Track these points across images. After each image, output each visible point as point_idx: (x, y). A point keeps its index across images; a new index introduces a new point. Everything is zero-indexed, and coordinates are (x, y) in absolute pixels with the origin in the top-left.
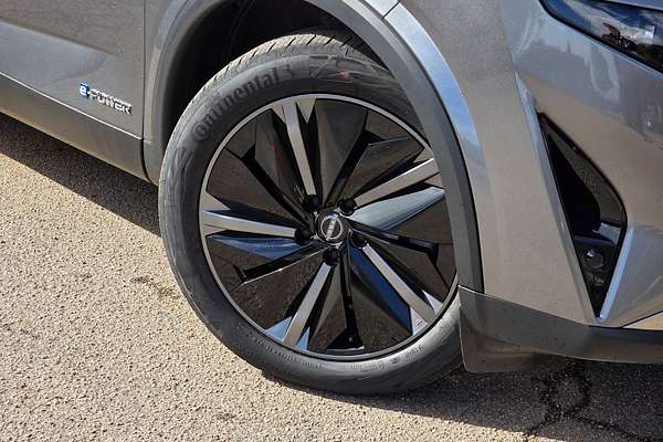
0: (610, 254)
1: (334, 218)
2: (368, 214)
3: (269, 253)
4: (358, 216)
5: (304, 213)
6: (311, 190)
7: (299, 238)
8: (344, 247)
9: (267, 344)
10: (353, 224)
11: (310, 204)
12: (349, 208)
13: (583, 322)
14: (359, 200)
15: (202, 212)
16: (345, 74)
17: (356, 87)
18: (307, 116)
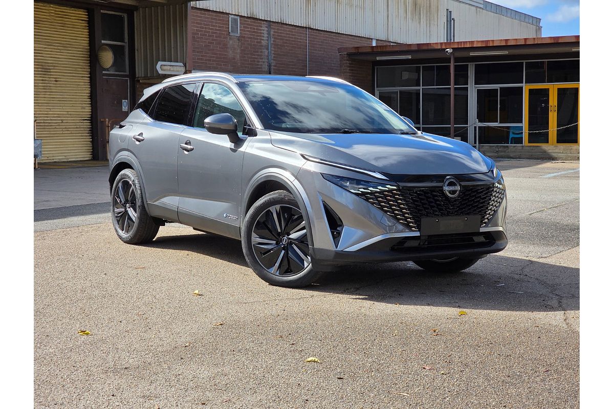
0: (339, 234)
1: (285, 238)
2: (294, 236)
3: (269, 247)
4: (290, 237)
5: (278, 237)
6: (279, 231)
7: (277, 244)
8: (287, 245)
9: (268, 273)
10: (290, 239)
11: (279, 234)
12: (289, 234)
13: (333, 250)
14: (291, 233)
15: (252, 238)
16: (286, 199)
17: (289, 202)
18: (278, 210)
